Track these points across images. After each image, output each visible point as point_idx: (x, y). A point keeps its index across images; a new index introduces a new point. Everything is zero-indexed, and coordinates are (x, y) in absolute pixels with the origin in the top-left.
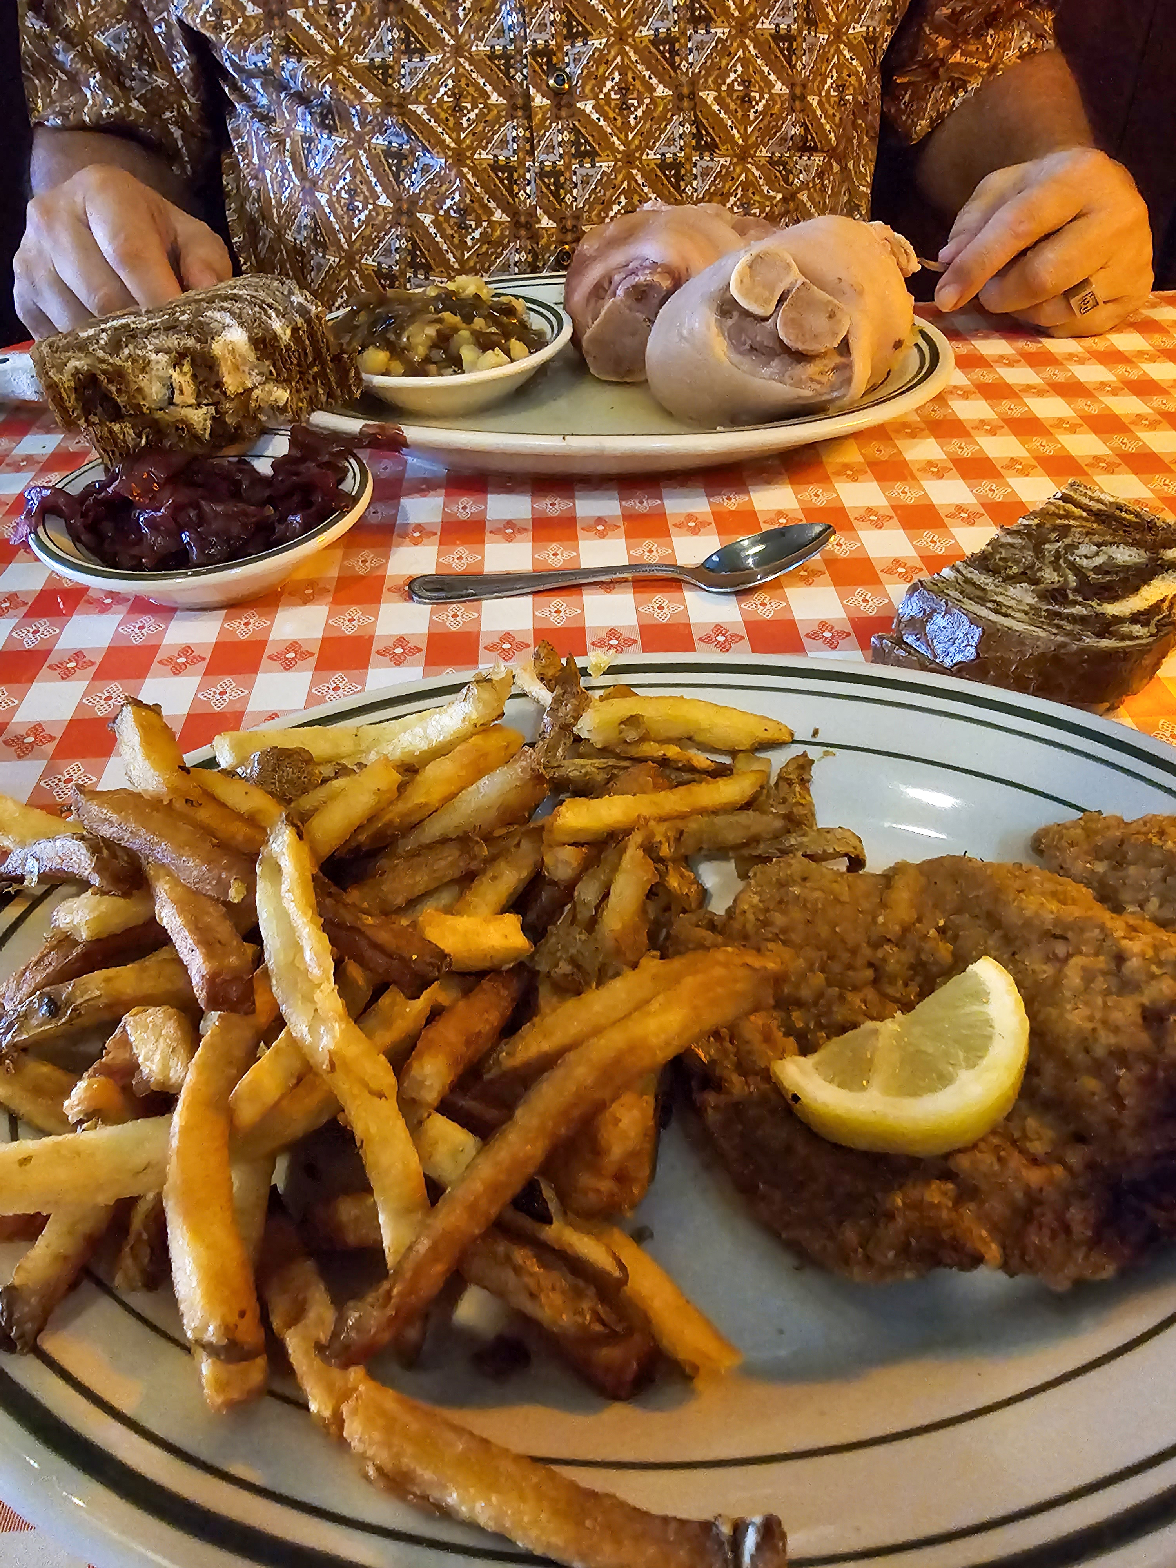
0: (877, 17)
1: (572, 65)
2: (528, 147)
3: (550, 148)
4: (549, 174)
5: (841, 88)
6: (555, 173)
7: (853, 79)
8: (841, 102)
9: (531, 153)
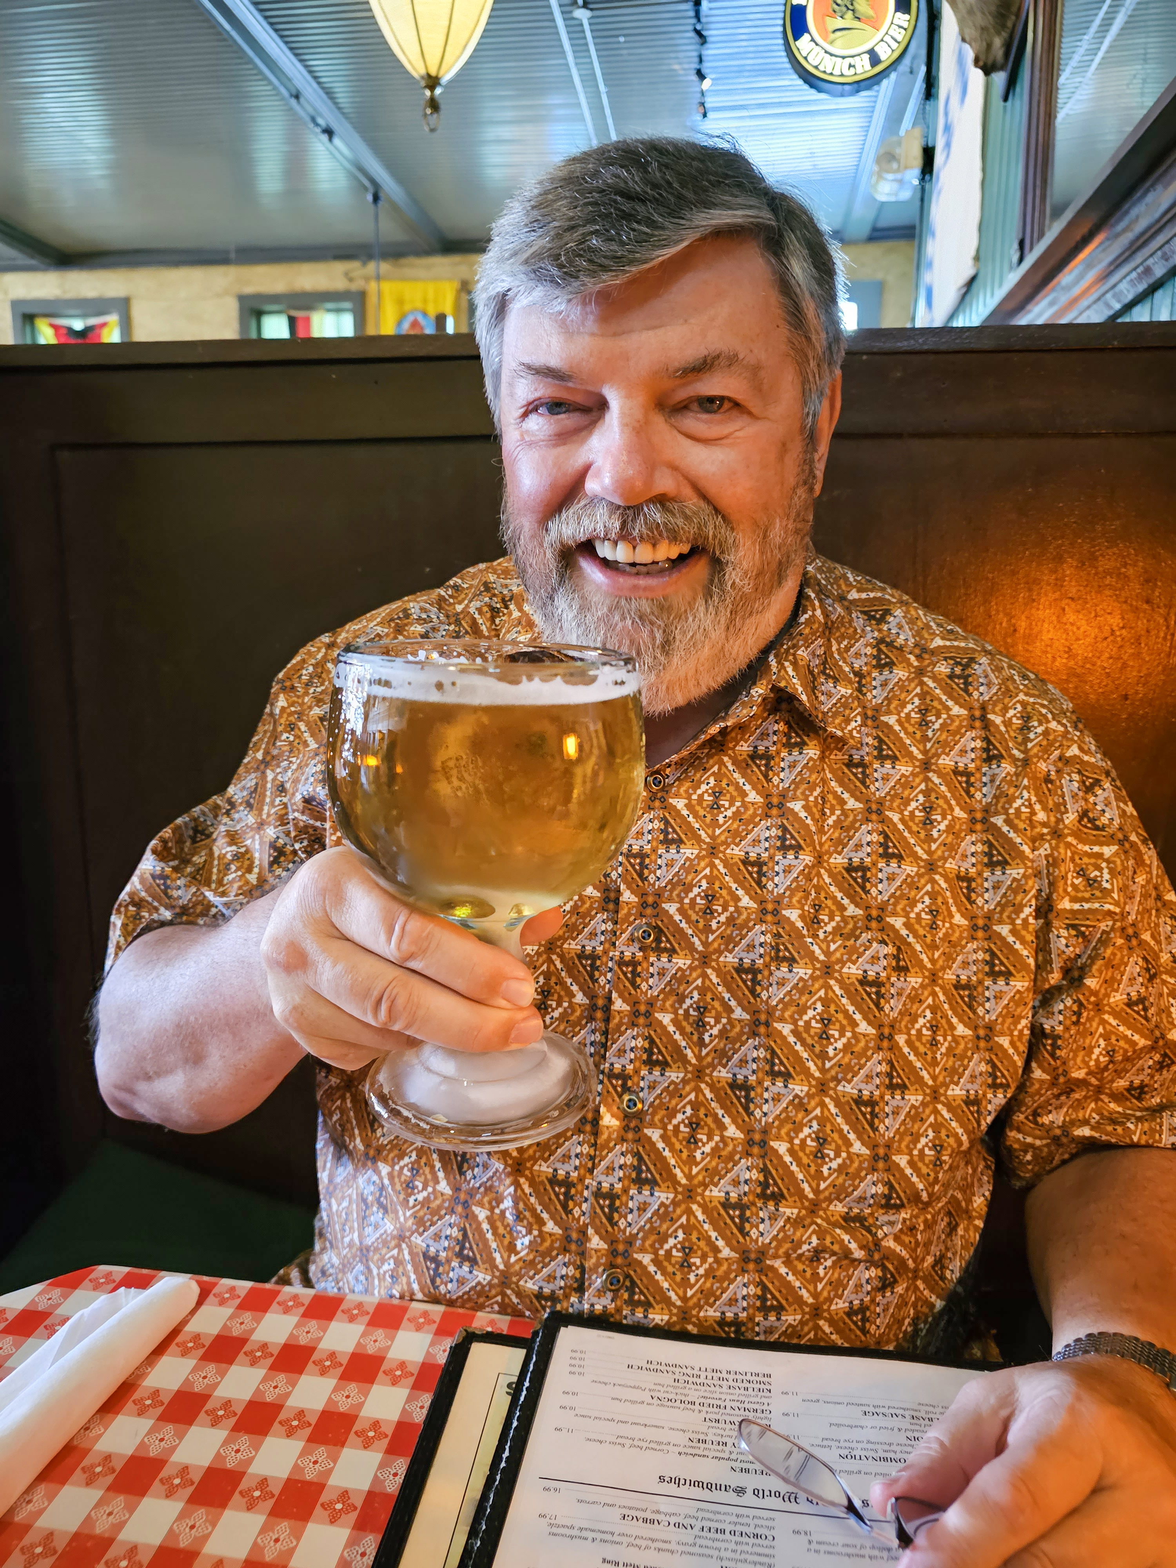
0: (979, 1080)
1: (646, 1091)
2: (590, 1165)
3: (610, 1170)
4: (605, 1196)
5: (938, 1147)
6: (612, 1196)
7: (951, 1140)
8: (937, 1163)
9: (591, 1171)
